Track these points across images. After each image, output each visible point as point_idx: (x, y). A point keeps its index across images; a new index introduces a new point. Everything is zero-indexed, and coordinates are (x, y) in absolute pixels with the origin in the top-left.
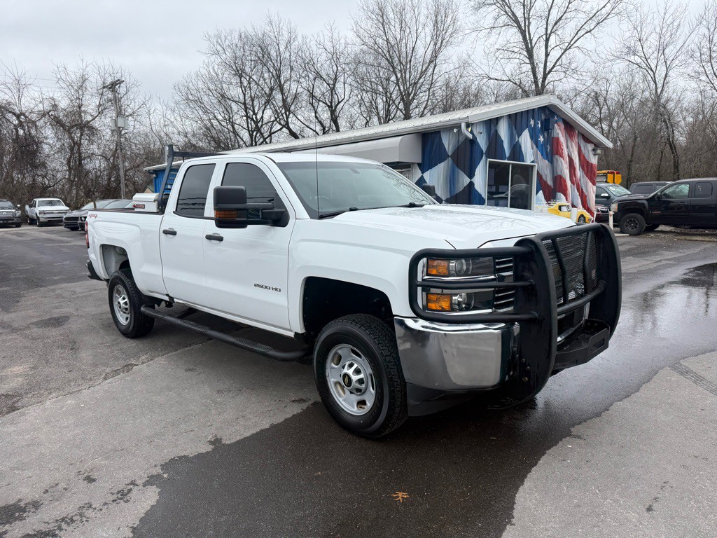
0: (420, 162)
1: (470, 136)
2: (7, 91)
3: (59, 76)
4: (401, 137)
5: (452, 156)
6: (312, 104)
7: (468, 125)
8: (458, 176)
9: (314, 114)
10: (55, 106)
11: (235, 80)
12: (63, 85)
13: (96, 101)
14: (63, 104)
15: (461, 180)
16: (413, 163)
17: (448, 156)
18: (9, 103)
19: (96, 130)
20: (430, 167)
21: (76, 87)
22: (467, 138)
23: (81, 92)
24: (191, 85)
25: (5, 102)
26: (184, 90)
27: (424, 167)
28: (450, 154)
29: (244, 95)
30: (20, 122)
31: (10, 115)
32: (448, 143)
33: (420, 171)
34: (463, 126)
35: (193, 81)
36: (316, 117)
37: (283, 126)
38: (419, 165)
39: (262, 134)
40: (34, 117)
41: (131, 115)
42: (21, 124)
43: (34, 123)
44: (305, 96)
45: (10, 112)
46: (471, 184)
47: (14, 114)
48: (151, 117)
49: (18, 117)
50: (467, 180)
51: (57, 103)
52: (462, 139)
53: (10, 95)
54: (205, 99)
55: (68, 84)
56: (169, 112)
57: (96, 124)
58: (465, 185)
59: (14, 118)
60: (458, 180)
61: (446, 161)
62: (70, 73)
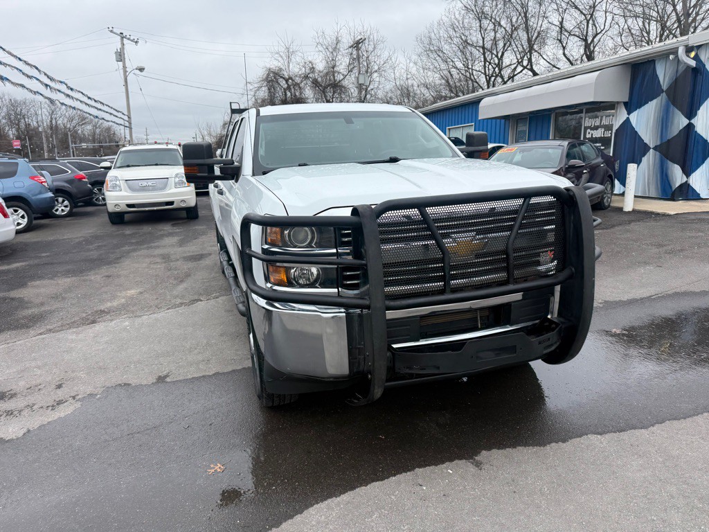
0: (626, 99)
1: (693, 63)
2: (280, 59)
3: (318, 41)
4: (598, 72)
5: (668, 92)
6: (560, 41)
7: (689, 50)
8: (673, 117)
9: (561, 52)
10: (313, 69)
11: (476, 24)
12: (321, 48)
13: (347, 60)
14: (321, 66)
15: (676, 121)
16: (618, 103)
17: (663, 91)
18: (281, 69)
19: (345, 88)
20: (639, 105)
21: (331, 50)
22: (688, 67)
23: (335, 54)
24: (433, 35)
25: (277, 69)
26: (426, 41)
27: (631, 106)
28: (665, 88)
29: (483, 39)
30: (288, 85)
31: (281, 79)
32: (664, 74)
33: (626, 112)
34: (681, 51)
35: (435, 31)
36: (564, 54)
37: (525, 68)
38: (626, 104)
39: (502, 77)
40: (298, 80)
41: (376, 71)
42: (289, 88)
43: (298, 84)
44: (554, 32)
45: (281, 77)
46: (690, 127)
47: (284, 78)
48: (396, 71)
49: (287, 81)
50: (684, 122)
51: (314, 66)
52: (681, 68)
53: (282, 61)
54: (446, 48)
55: (325, 47)
56: (412, 65)
57: (345, 83)
58: (681, 128)
59: (284, 82)
60: (672, 123)
61: (659, 98)
62: (327, 37)
